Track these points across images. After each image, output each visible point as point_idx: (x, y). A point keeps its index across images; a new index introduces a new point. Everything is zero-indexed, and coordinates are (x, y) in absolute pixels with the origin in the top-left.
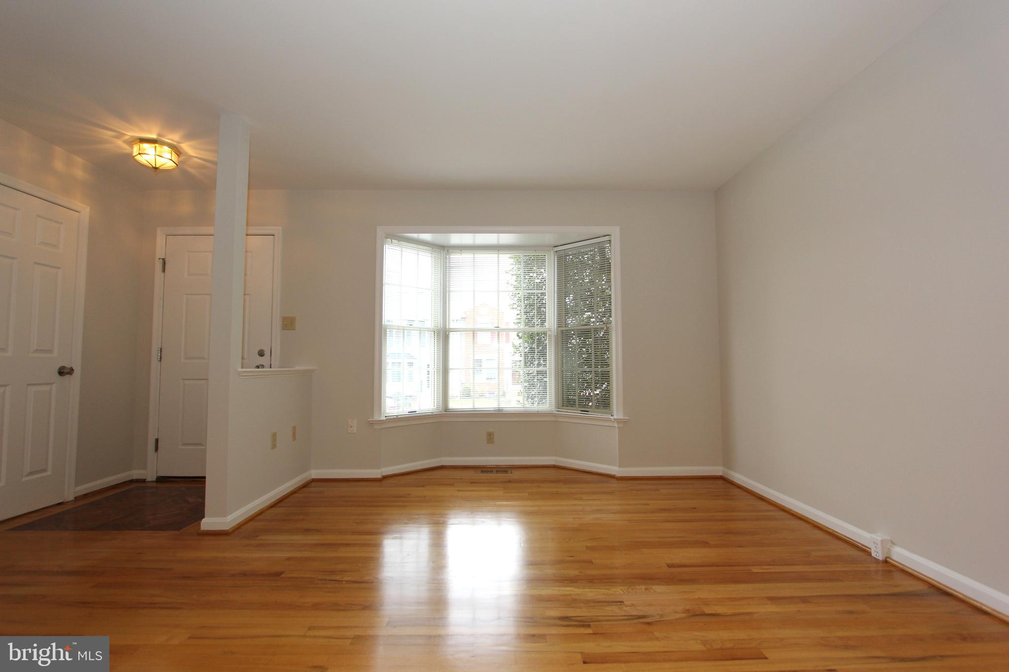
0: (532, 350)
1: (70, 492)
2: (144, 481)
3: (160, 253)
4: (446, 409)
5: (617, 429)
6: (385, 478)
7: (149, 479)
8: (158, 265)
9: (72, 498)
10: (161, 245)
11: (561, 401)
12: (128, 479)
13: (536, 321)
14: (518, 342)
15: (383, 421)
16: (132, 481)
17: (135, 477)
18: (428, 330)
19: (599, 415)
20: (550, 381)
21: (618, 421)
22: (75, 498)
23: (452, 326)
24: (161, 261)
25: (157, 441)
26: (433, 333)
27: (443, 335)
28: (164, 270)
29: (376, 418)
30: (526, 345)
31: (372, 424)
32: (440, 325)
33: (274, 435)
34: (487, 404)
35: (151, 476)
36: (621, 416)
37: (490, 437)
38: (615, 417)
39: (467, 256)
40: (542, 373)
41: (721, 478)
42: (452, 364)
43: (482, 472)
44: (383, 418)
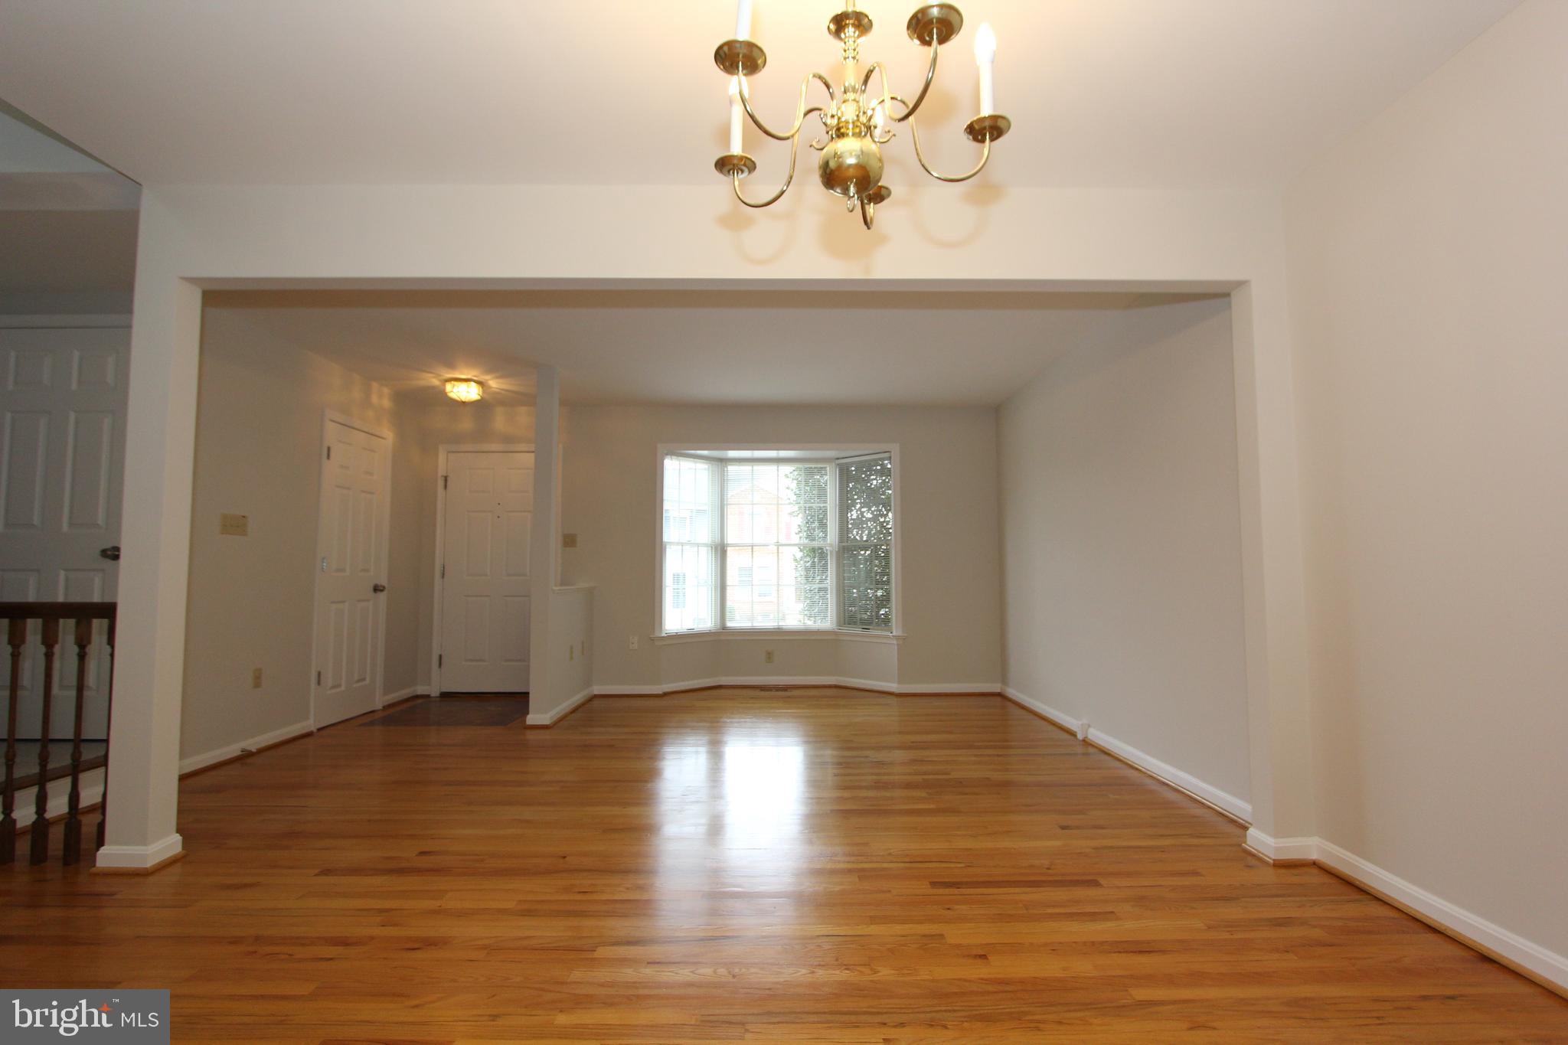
0: (813, 565)
1: (379, 701)
2: (428, 696)
3: (441, 472)
4: (724, 627)
5: (896, 648)
6: (665, 694)
7: (433, 695)
8: (441, 483)
9: (380, 707)
10: (443, 461)
11: (842, 620)
12: (414, 694)
13: (818, 533)
14: (799, 555)
15: (663, 637)
16: (417, 697)
17: (419, 692)
18: (706, 545)
19: (879, 633)
20: (831, 598)
21: (897, 637)
22: (384, 707)
23: (729, 542)
24: (443, 478)
25: (440, 656)
26: (710, 548)
27: (721, 551)
28: (446, 487)
29: (657, 634)
30: (808, 559)
31: (652, 640)
32: (718, 540)
33: (572, 648)
34: (765, 621)
35: (435, 692)
36: (897, 634)
37: (769, 656)
38: (894, 634)
39: (746, 469)
40: (825, 590)
41: (999, 695)
42: (730, 581)
43: (762, 690)
44: (664, 635)
